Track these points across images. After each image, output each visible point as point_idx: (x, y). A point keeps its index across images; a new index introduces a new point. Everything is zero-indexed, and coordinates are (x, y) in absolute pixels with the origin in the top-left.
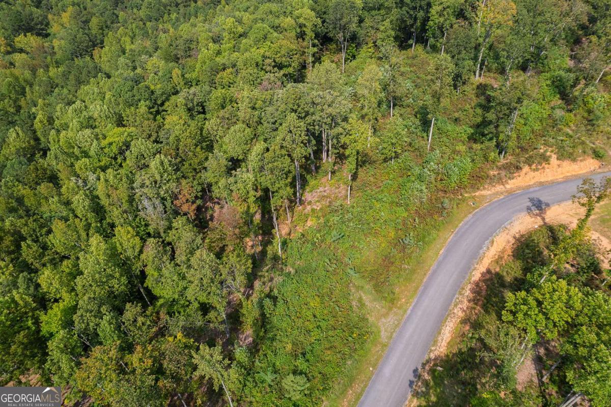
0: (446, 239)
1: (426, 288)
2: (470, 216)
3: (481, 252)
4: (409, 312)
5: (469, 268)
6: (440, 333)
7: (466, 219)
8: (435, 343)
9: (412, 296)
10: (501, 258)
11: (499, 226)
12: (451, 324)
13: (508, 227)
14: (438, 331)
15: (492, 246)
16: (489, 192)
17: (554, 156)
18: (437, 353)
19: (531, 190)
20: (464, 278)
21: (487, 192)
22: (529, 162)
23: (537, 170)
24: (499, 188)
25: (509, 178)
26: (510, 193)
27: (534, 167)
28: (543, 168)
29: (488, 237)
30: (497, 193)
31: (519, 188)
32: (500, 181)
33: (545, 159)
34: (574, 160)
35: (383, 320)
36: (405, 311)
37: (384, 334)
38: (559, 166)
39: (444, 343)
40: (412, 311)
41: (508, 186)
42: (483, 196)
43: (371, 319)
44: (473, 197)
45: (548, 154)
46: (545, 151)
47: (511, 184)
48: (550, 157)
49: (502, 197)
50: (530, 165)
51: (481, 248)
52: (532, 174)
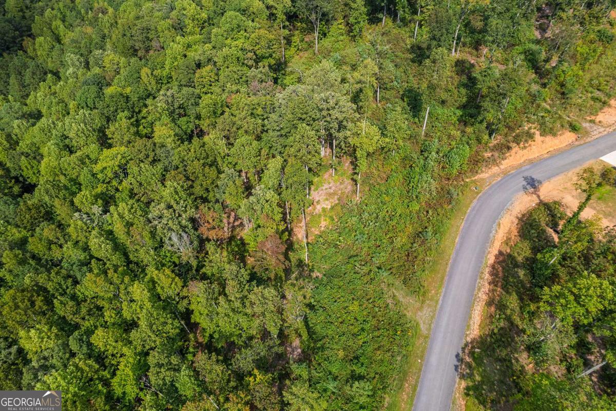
0: (458, 227)
1: (450, 277)
2: (475, 201)
3: (491, 235)
4: (440, 302)
5: (484, 252)
6: (471, 318)
7: (473, 205)
8: (469, 326)
9: (440, 286)
10: (509, 239)
11: (502, 208)
12: (479, 308)
13: (510, 208)
14: (468, 316)
15: (499, 228)
16: (487, 175)
17: (538, 133)
18: (472, 336)
19: (523, 169)
20: (481, 262)
21: (485, 174)
22: (517, 140)
23: (525, 148)
24: (495, 169)
25: (503, 159)
26: (505, 173)
27: (521, 145)
28: (530, 145)
29: (495, 219)
30: (494, 176)
31: (513, 167)
32: (494, 162)
33: (530, 136)
34: (555, 135)
35: (419, 313)
36: (437, 301)
37: (423, 327)
38: (543, 142)
39: (476, 326)
40: (443, 301)
41: (502, 167)
42: (483, 179)
43: (409, 315)
44: (474, 182)
45: (532, 131)
46: (530, 128)
47: (505, 164)
48: (534, 134)
49: (499, 179)
50: (518, 144)
51: (491, 232)
52: (521, 152)
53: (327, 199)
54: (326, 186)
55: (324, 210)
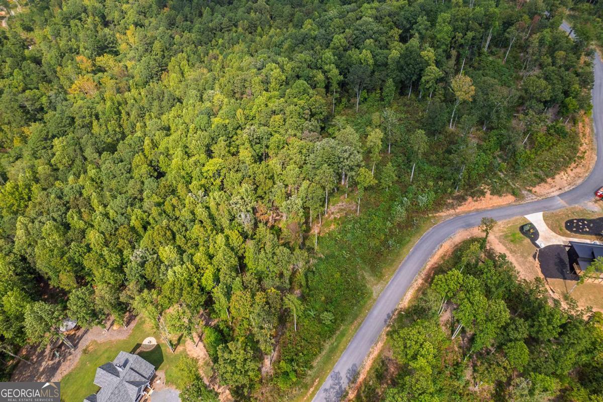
0: (414, 242)
1: (400, 270)
2: (431, 229)
3: (434, 251)
4: (389, 283)
5: (426, 260)
6: (405, 295)
7: (428, 231)
8: (402, 300)
9: (392, 275)
10: (445, 256)
11: (447, 236)
12: (412, 291)
13: (452, 237)
14: (404, 294)
15: (441, 248)
16: (445, 214)
17: (489, 192)
18: (402, 305)
19: (471, 214)
20: (422, 266)
21: (444, 214)
22: (472, 195)
23: (477, 201)
24: (452, 211)
25: (459, 206)
26: (457, 215)
27: (475, 199)
28: (481, 200)
29: (440, 242)
30: (450, 215)
31: (464, 212)
32: (453, 206)
33: (483, 193)
34: (500, 196)
35: (375, 287)
36: (387, 283)
37: (374, 294)
38: (490, 199)
39: (407, 301)
40: (391, 283)
41: (457, 211)
42: (441, 216)
43: (368, 286)
44: (434, 217)
45: (485, 190)
46: (485, 188)
47: (460, 209)
48: (486, 192)
49: (452, 218)
50: (473, 198)
51: (434, 249)
52: (474, 203)
53: (338, 212)
54: (340, 204)
55: (335, 218)
